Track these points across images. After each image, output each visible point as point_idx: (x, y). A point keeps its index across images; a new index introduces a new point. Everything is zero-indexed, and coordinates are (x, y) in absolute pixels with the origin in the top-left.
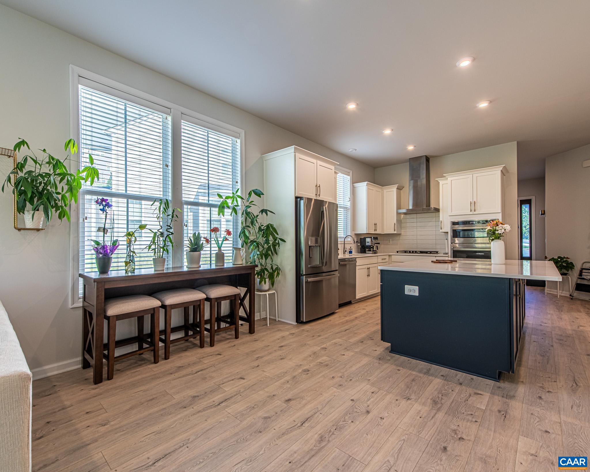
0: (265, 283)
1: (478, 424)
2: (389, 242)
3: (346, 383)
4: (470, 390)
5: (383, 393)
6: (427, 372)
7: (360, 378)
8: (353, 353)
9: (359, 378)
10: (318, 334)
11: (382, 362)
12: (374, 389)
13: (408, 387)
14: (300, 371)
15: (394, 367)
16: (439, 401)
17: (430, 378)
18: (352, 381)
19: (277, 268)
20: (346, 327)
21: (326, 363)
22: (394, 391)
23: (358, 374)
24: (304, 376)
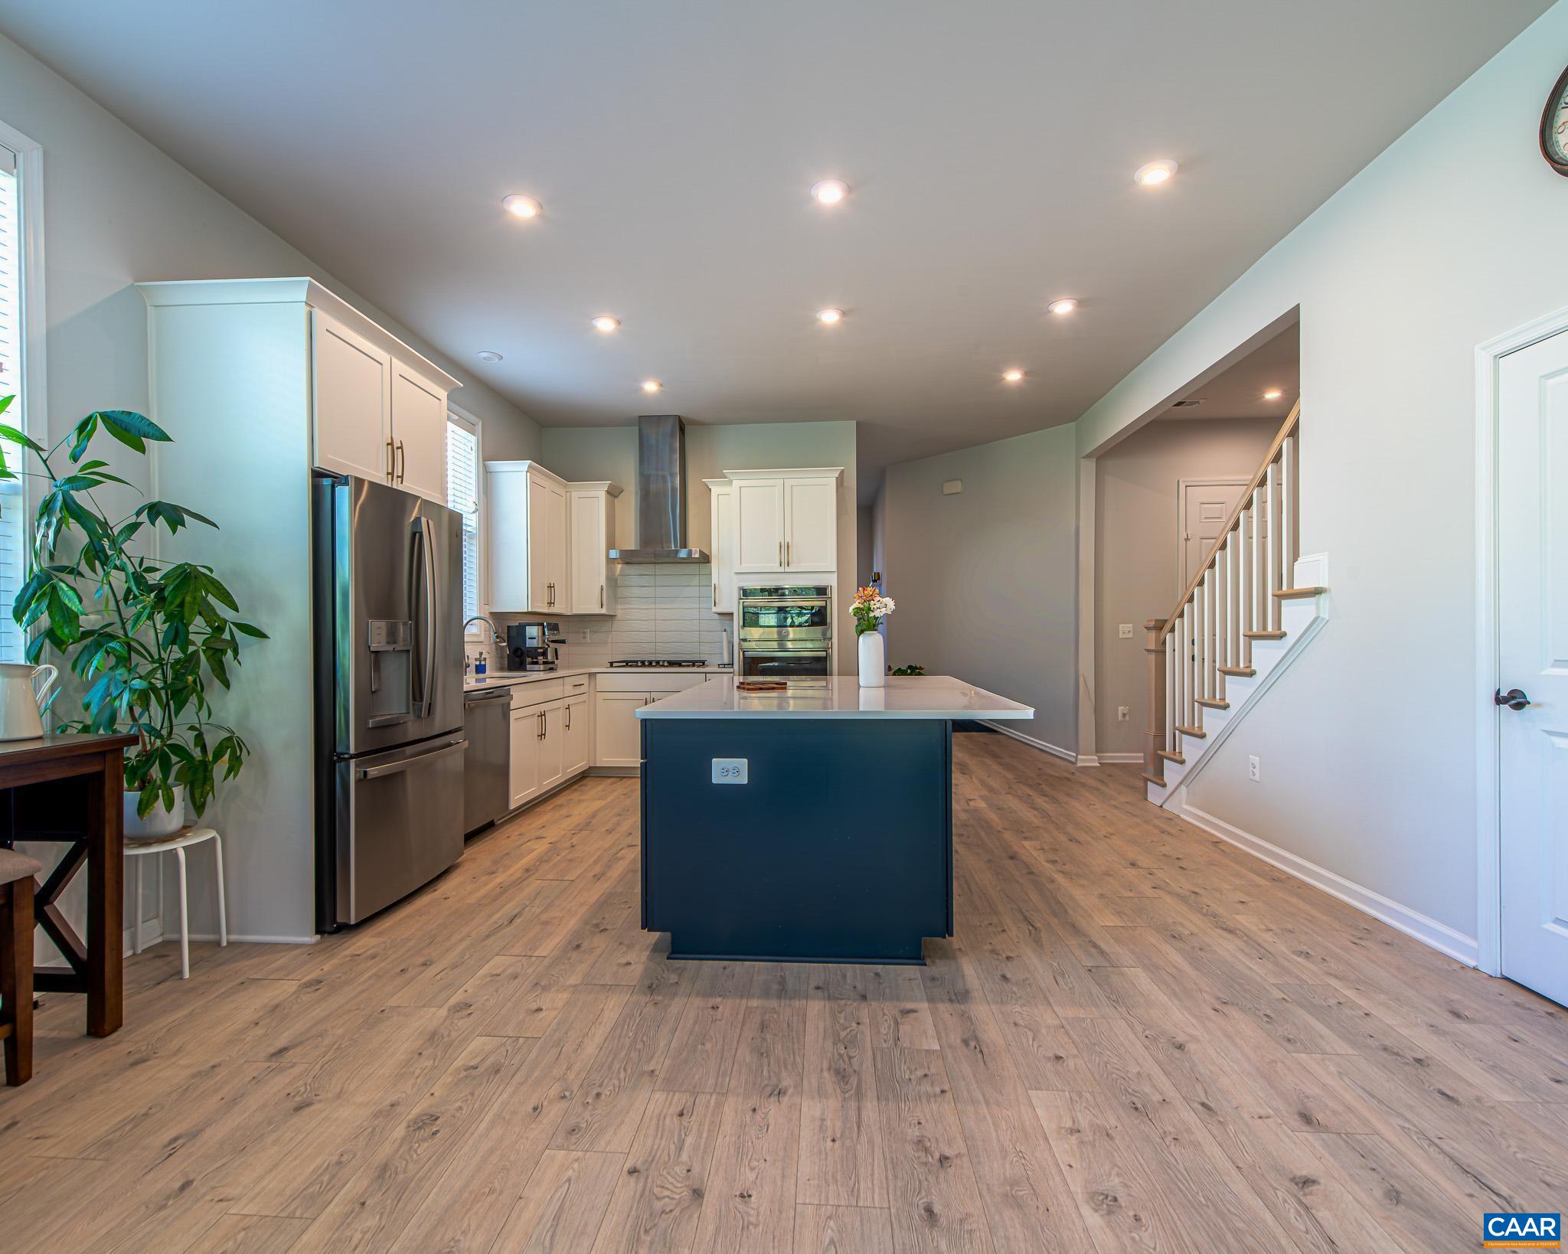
0: (170, 805)
1: (949, 1095)
2: (584, 638)
3: (587, 1115)
4: (890, 1009)
5: (709, 1101)
6: (783, 992)
7: (622, 1075)
8: (565, 996)
9: (619, 1080)
10: (421, 960)
11: (660, 998)
12: (680, 1100)
13: (762, 1053)
14: (400, 1131)
15: (697, 1002)
16: (846, 1067)
17: (796, 1003)
18: (603, 1097)
19: (229, 739)
20: (510, 908)
21: (489, 1062)
22: (733, 1083)
23: (612, 1062)
24: (424, 1149)
